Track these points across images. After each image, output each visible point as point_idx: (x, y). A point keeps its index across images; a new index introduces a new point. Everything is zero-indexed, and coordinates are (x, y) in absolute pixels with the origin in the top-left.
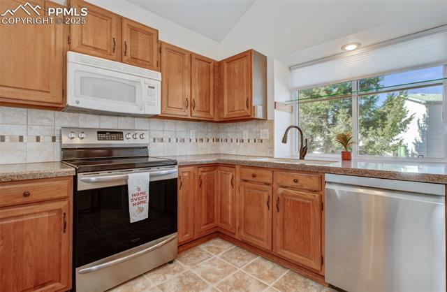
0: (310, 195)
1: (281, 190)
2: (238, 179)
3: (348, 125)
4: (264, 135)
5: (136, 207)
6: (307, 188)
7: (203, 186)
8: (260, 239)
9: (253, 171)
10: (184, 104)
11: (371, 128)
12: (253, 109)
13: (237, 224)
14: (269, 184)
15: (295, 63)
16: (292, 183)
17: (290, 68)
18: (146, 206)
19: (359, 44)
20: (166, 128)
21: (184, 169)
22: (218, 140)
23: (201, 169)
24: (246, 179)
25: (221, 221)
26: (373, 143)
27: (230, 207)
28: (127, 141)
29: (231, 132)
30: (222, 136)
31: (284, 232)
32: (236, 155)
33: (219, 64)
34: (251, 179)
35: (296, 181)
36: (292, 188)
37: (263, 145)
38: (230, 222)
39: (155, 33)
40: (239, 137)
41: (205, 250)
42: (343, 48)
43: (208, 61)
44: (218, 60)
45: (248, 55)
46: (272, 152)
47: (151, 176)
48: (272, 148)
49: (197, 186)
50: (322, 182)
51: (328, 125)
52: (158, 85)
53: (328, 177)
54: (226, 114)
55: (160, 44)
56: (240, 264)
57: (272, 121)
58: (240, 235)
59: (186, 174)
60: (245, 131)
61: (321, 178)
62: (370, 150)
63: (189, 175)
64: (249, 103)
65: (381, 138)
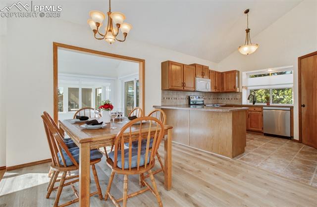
0: (259, 113)
4: (238, 97)
6: (258, 111)
12: (236, 89)
16: (253, 110)
29: (225, 96)
30: (219, 97)
33: (222, 74)
35: (255, 109)
36: (253, 111)
37: (238, 100)
40: (227, 97)
43: (219, 73)
44: (221, 72)
45: (234, 72)
48: (241, 101)
50: (262, 109)
53: (264, 108)
54: (225, 90)
55: (210, 70)
57: (242, 93)
60: (230, 96)
61: (262, 108)
64: (235, 87)
65: (288, 96)
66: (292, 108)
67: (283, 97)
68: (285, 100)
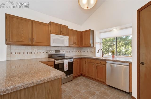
0: (103, 65)
1: (97, 64)
2: (87, 62)
3: (119, 45)
4: (93, 50)
5: (66, 68)
6: (103, 64)
7: (79, 63)
8: (92, 76)
9: (90, 60)
10: (73, 43)
11: (127, 46)
12: (90, 44)
13: (87, 72)
14: (94, 63)
15: (101, 32)
16: (99, 63)
17: (100, 33)
18: (67, 68)
19: (117, 29)
20: (69, 49)
21: (74, 59)
22: (81, 52)
23: (78, 59)
24: (89, 62)
25: (83, 72)
26: (128, 50)
27: (85, 69)
28: (61, 53)
29: (84, 49)
30: (82, 50)
31: (97, 74)
32: (86, 56)
34: (90, 62)
35: (100, 62)
37: (93, 53)
38: (85, 72)
39: (67, 27)
40: (87, 51)
41: (79, 79)
42: (113, 29)
46: (95, 55)
47: (68, 61)
48: (95, 54)
49: (77, 63)
51: (113, 44)
52: (68, 39)
53: (107, 62)
55: (68, 29)
56: (87, 81)
57: (95, 47)
58: (87, 75)
59: (75, 61)
60: (88, 49)
62: (127, 53)
63: (76, 61)
65: (131, 49)
66: (130, 64)
67: (128, 49)
68: (129, 51)
